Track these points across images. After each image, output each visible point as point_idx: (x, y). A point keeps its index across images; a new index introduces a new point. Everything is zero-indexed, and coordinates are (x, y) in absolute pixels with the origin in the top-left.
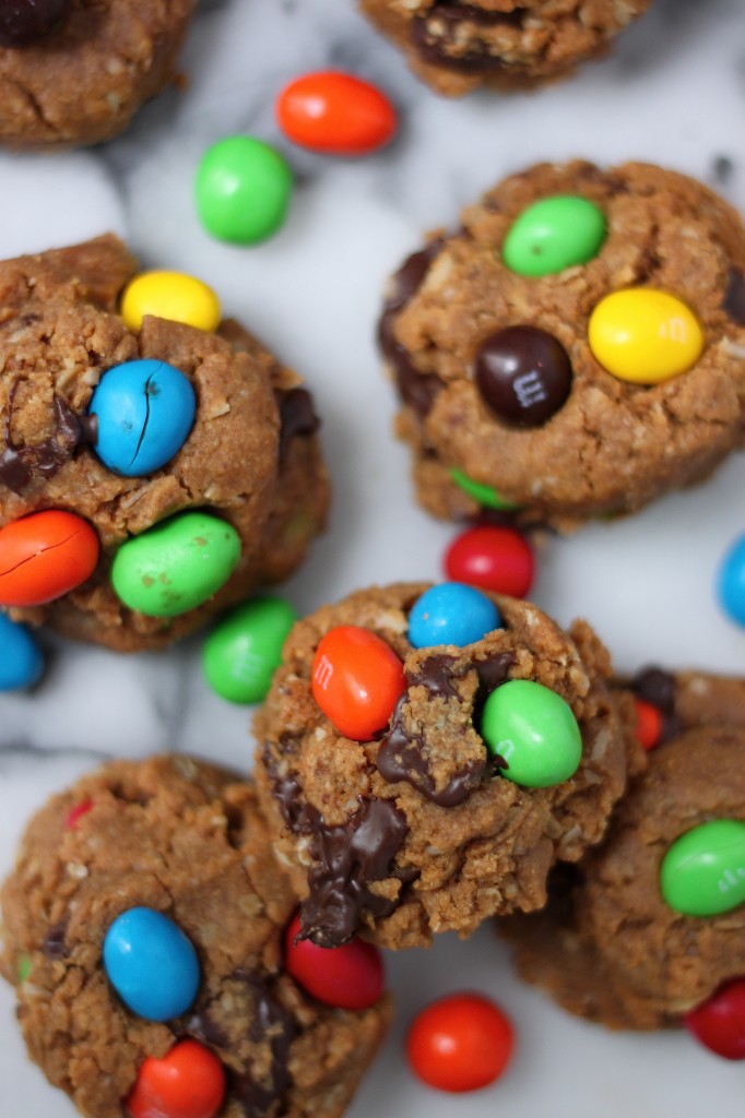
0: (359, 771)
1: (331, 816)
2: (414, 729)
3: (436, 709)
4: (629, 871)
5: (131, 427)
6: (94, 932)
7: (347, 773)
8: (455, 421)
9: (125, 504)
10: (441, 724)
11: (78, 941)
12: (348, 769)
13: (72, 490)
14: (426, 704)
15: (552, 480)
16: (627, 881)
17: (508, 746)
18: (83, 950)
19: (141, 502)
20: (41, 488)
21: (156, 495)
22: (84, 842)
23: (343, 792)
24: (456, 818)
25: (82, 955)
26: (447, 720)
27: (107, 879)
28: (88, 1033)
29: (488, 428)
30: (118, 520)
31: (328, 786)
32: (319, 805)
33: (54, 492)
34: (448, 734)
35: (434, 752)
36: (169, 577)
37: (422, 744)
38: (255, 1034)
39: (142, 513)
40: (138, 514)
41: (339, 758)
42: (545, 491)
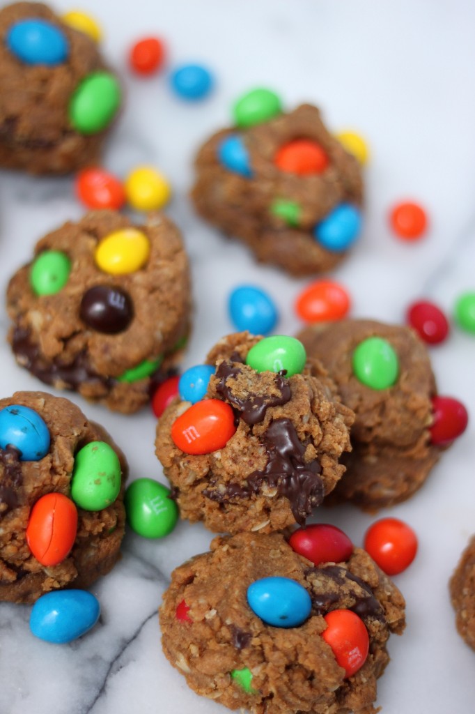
0: (247, 439)
1: (260, 464)
2: (245, 394)
3: (242, 379)
4: (356, 396)
5: (26, 428)
6: (248, 614)
7: (245, 444)
8: (106, 350)
9: (57, 463)
10: (250, 383)
11: (248, 624)
12: (243, 443)
13: (35, 479)
14: (237, 382)
15: (161, 325)
16: (361, 399)
17: (277, 363)
18: (254, 624)
19: (61, 457)
20: (24, 494)
21: (62, 447)
22: (199, 605)
23: (253, 454)
24: (297, 398)
25: (256, 627)
26: (250, 379)
27: (224, 601)
28: (295, 649)
29: (120, 338)
30: (62, 472)
31: (246, 459)
32: (252, 470)
33: (29, 488)
34: (257, 383)
35: (261, 391)
36: (102, 471)
37: (254, 395)
38: (340, 582)
39: (66, 459)
40: (66, 462)
41: (235, 446)
42: (164, 334)
